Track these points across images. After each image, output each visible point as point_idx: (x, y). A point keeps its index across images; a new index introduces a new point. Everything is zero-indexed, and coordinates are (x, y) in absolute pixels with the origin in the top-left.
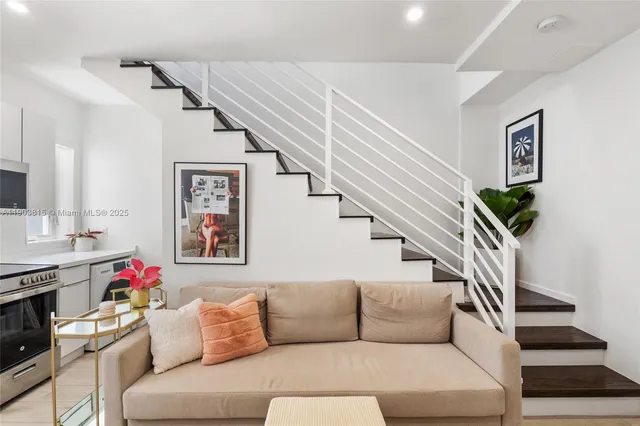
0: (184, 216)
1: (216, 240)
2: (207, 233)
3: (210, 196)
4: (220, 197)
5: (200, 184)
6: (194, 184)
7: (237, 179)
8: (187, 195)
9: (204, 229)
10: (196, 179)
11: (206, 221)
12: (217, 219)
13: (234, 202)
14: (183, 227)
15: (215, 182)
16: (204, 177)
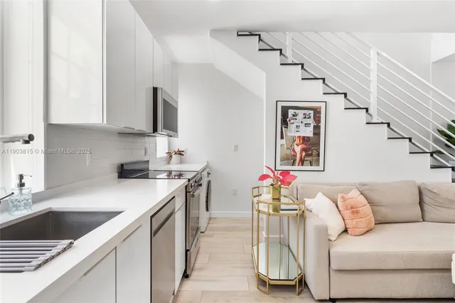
0: (282, 138)
1: (304, 154)
2: (298, 149)
3: (300, 124)
4: (307, 125)
5: (294, 116)
6: (289, 116)
7: (320, 113)
8: (285, 122)
9: (296, 146)
10: (291, 112)
11: (297, 141)
12: (305, 140)
13: (317, 128)
14: (281, 145)
15: (304, 114)
16: (297, 111)
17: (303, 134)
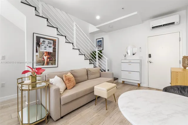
0: (37, 52)
1: (48, 60)
2: (45, 58)
3: (47, 46)
4: (50, 47)
5: (43, 42)
6: (41, 42)
7: (56, 42)
8: (38, 44)
9: (44, 56)
10: (41, 40)
11: (45, 54)
12: (49, 53)
13: (54, 49)
14: (36, 56)
15: (48, 42)
16: (45, 40)
17: (48, 51)
